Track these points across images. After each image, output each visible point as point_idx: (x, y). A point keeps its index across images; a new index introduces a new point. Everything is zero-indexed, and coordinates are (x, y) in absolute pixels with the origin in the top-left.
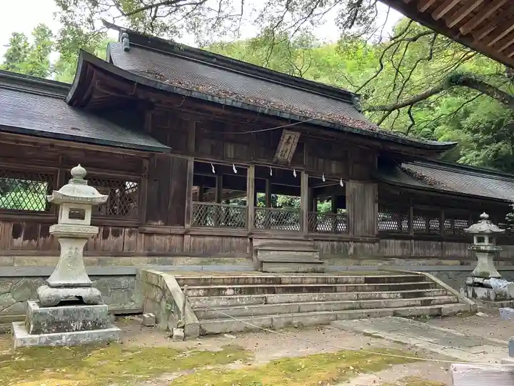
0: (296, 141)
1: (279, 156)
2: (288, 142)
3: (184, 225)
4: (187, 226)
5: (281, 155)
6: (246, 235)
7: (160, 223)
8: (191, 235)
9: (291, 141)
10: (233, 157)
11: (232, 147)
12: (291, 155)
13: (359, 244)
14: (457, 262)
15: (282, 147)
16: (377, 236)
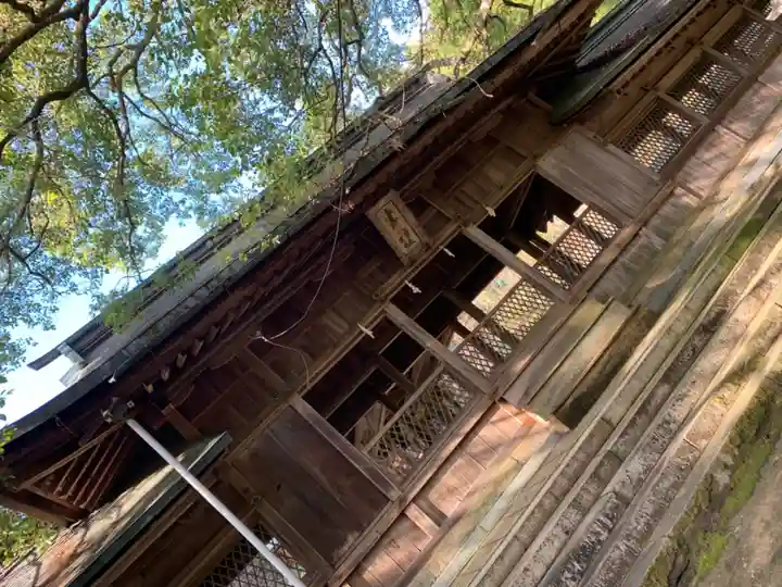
0: (401, 205)
1: (405, 250)
2: (393, 221)
3: (387, 500)
4: (394, 494)
5: (406, 246)
6: (490, 403)
7: (351, 539)
8: (414, 500)
9: (395, 214)
11: (332, 315)
12: (419, 230)
13: (655, 221)
15: (393, 236)
16: (664, 180)
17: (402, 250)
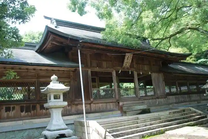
0: (131, 58)
2: (128, 59)
3: (90, 100)
4: (92, 100)
8: (93, 103)
9: (129, 58)
10: (106, 67)
11: (105, 63)
12: (130, 65)
14: (196, 102)
15: (126, 61)
16: (166, 95)
17: (124, 65)
